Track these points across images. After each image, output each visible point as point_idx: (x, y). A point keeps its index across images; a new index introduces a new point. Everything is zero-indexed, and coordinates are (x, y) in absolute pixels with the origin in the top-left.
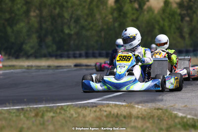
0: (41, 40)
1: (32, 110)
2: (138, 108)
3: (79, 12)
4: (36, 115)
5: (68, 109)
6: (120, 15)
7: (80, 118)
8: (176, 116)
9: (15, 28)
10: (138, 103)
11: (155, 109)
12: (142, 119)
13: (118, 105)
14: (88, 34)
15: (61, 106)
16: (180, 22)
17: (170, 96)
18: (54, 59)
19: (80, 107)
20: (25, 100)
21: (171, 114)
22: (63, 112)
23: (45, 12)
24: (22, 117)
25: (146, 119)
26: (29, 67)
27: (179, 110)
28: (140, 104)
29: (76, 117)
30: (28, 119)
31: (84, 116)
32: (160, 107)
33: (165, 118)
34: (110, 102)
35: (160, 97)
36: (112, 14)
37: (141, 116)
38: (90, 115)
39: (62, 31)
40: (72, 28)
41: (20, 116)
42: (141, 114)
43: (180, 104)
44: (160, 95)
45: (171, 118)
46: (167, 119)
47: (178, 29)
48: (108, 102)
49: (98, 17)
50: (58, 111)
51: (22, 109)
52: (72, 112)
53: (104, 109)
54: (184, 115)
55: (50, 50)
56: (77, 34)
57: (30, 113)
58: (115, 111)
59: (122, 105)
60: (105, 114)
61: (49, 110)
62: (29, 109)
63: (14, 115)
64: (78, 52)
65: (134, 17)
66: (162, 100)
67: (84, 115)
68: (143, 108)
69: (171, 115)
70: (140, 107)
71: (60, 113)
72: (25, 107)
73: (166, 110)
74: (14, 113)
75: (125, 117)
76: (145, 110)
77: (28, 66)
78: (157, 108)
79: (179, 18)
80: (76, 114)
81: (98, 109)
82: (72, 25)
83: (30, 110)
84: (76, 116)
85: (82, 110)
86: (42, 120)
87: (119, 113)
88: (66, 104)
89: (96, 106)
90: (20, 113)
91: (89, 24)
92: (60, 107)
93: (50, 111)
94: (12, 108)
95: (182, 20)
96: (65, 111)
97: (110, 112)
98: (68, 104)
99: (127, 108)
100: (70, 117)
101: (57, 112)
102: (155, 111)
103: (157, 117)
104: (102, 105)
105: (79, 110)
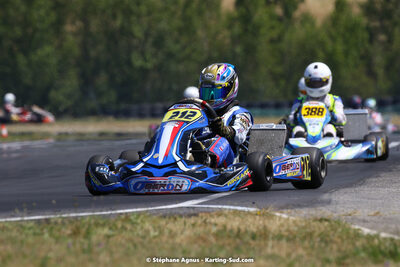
0: (86, 81)
1: (66, 222)
2: (280, 218)
3: (163, 25)
4: (75, 233)
5: (139, 221)
6: (246, 30)
7: (164, 239)
8: (357, 235)
9: (34, 58)
10: (281, 208)
11: (315, 220)
12: (289, 240)
13: (240, 211)
14: (181, 68)
15: (126, 213)
16: (367, 45)
17: (346, 193)
18: (111, 118)
19: (164, 216)
20: (54, 202)
21: (347, 231)
22: (129, 226)
23: (95, 25)
24: (46, 236)
25: (298, 239)
26: (61, 136)
27: (364, 221)
28: (285, 211)
29: (155, 237)
30: (58, 240)
31: (172, 235)
32: (325, 216)
33: (336, 239)
34: (225, 207)
35: (326, 197)
36: (230, 27)
37: (286, 234)
38: (184, 232)
39: (129, 63)
40: (148, 56)
41: (43, 234)
42: (288, 230)
43: (366, 211)
44: (325, 192)
45: (348, 237)
46: (339, 240)
47: (362, 57)
48: (220, 207)
49: (200, 33)
50: (119, 225)
51: (47, 220)
52: (147, 225)
53: (213, 220)
54: (374, 232)
55: (104, 101)
56: (159, 68)
57: (63, 229)
58: (235, 224)
59: (249, 213)
60: (214, 229)
61: (101, 222)
62: (60, 220)
63: (31, 232)
64: (159, 105)
65: (274, 34)
66: (329, 202)
67: (171, 231)
68: (291, 218)
69: (348, 233)
70: (285, 216)
71: (124, 228)
72: (52, 216)
73: (338, 222)
74: (30, 228)
75: (254, 237)
76: (294, 222)
77: (60, 134)
78: (319, 217)
79: (366, 35)
80: (155, 231)
81: (200, 221)
82: (150, 49)
83: (63, 223)
84: (156, 233)
85: (167, 223)
86: (86, 242)
87: (242, 228)
88: (135, 210)
89: (196, 215)
90: (42, 229)
91: (184, 48)
92: (123, 217)
93: (103, 225)
94: (26, 218)
95: (371, 39)
96: (133, 224)
97: (225, 227)
98: (139, 210)
99: (258, 217)
100: (144, 237)
101: (116, 228)
102: (315, 224)
103: (320, 235)
104: (208, 212)
105: (163, 222)
